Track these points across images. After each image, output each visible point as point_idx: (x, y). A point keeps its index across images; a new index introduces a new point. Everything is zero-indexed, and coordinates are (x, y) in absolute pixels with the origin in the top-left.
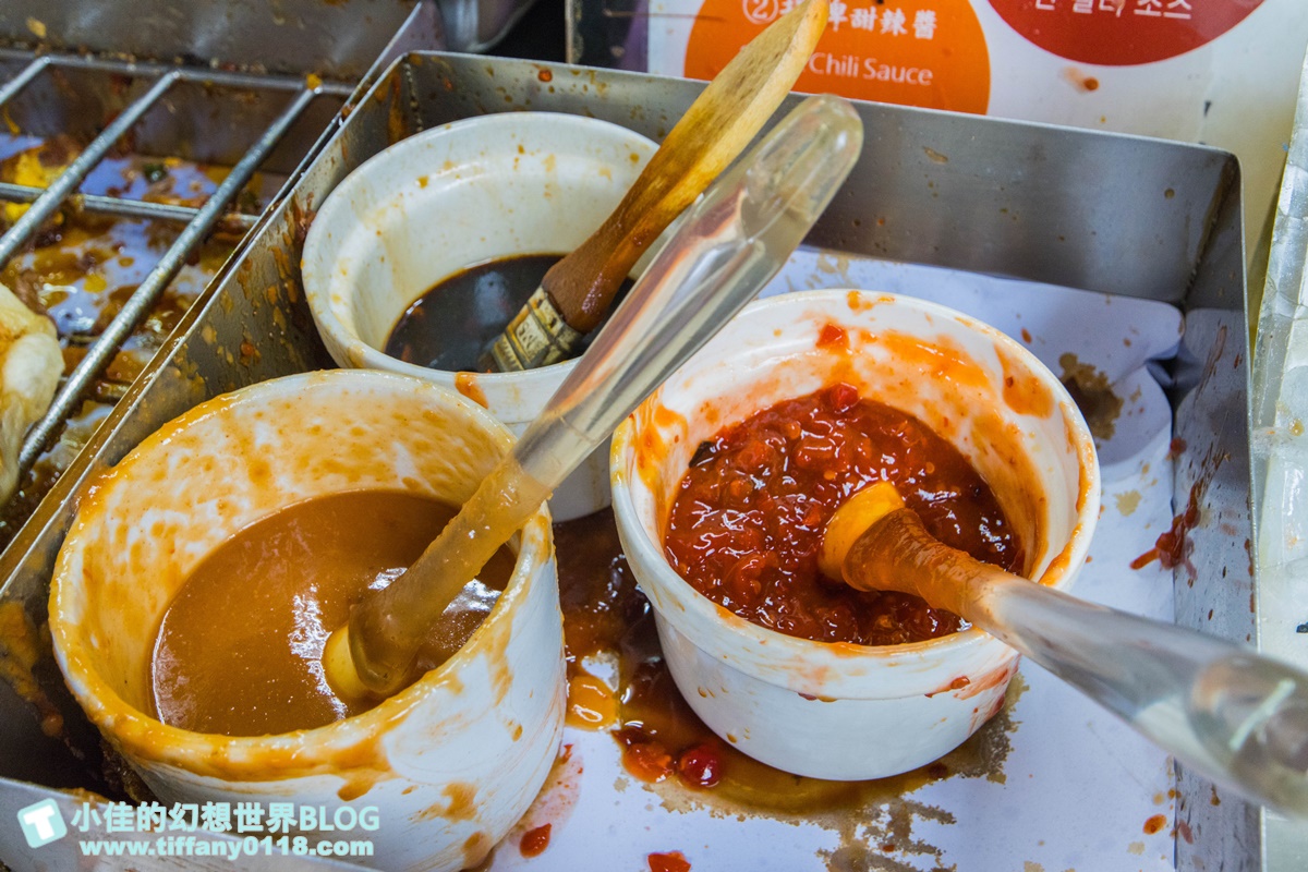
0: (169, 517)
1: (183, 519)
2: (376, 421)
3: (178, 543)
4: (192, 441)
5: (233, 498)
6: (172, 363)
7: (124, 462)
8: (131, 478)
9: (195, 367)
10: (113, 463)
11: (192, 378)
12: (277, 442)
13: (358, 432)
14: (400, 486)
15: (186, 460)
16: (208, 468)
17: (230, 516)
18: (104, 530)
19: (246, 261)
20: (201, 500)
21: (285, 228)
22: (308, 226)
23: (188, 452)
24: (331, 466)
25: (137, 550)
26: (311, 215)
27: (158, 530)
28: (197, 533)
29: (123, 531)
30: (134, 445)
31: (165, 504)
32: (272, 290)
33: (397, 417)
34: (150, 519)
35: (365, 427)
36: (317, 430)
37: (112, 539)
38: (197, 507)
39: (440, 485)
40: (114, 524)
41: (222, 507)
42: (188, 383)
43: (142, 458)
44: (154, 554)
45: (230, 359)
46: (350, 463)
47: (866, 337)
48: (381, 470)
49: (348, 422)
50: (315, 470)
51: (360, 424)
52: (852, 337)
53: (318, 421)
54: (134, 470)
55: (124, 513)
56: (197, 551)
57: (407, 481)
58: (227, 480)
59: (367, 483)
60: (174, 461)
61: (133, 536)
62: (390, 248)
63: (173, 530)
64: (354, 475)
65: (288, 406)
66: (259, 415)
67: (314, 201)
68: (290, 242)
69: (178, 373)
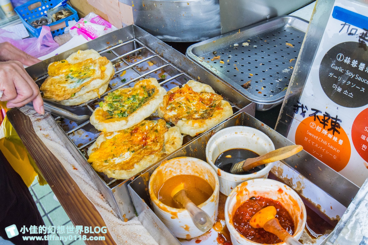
0: (172, 169)
1: (174, 170)
2: (205, 170)
3: (172, 173)
4: (179, 161)
5: (182, 170)
6: (182, 149)
7: (169, 160)
8: (169, 163)
9: (186, 150)
10: (168, 160)
11: (185, 152)
12: (191, 166)
13: (202, 170)
14: (205, 179)
15: (177, 163)
16: (180, 165)
17: (181, 172)
18: (163, 168)
19: (200, 138)
20: (178, 169)
21: (209, 134)
22: (213, 135)
23: (178, 162)
24: (197, 172)
25: (166, 172)
26: (214, 133)
27: (170, 171)
28: (175, 173)
29: (165, 169)
30: (172, 158)
31: (172, 168)
32: (203, 142)
33: (207, 171)
34: (170, 169)
35: (203, 170)
36: (197, 167)
37: (163, 169)
38: (177, 170)
39: (210, 182)
40: (164, 168)
41: (180, 171)
42: (184, 152)
43: (172, 161)
44: (169, 173)
45: (192, 150)
46: (200, 173)
47: (286, 194)
48: (204, 176)
49: (201, 168)
50: (195, 172)
51: (203, 169)
52: (284, 193)
53: (197, 166)
54: (170, 162)
55: (166, 167)
56: (175, 175)
57: (206, 179)
58: (182, 168)
59: (201, 177)
60: (176, 163)
61: (166, 170)
62: (218, 146)
63: (172, 171)
64: (200, 175)
65: (194, 162)
66: (189, 162)
67: (216, 131)
68: (209, 136)
69: (183, 150)
